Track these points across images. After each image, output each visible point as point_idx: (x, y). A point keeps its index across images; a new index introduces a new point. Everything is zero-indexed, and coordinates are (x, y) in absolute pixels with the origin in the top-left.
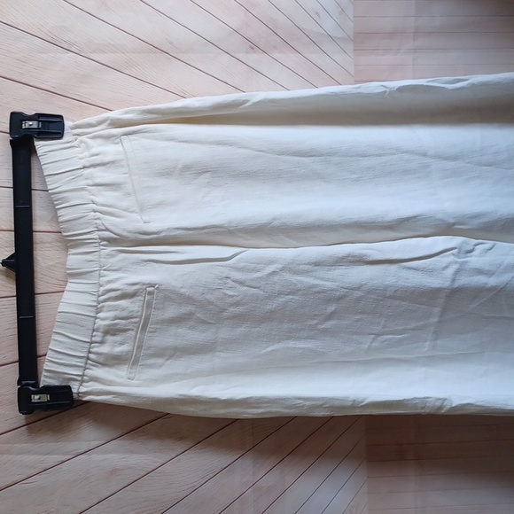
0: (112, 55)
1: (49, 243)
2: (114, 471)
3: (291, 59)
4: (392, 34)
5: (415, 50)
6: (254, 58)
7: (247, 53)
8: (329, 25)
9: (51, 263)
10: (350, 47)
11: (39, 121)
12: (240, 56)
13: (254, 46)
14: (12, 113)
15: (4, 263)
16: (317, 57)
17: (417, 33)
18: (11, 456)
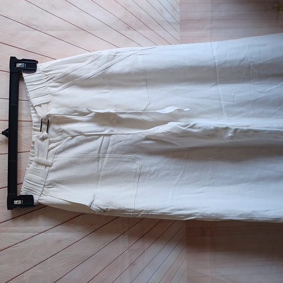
0: (57, 31)
1: (26, 127)
2: (59, 241)
3: (147, 33)
4: (200, 20)
5: (211, 28)
6: (129, 33)
7: (126, 30)
8: (167, 16)
9: (27, 137)
10: (178, 27)
11: (25, 63)
12: (122, 32)
13: (129, 27)
14: (11, 57)
15: (3, 133)
16: (161, 33)
17: (212, 20)
18: (7, 234)
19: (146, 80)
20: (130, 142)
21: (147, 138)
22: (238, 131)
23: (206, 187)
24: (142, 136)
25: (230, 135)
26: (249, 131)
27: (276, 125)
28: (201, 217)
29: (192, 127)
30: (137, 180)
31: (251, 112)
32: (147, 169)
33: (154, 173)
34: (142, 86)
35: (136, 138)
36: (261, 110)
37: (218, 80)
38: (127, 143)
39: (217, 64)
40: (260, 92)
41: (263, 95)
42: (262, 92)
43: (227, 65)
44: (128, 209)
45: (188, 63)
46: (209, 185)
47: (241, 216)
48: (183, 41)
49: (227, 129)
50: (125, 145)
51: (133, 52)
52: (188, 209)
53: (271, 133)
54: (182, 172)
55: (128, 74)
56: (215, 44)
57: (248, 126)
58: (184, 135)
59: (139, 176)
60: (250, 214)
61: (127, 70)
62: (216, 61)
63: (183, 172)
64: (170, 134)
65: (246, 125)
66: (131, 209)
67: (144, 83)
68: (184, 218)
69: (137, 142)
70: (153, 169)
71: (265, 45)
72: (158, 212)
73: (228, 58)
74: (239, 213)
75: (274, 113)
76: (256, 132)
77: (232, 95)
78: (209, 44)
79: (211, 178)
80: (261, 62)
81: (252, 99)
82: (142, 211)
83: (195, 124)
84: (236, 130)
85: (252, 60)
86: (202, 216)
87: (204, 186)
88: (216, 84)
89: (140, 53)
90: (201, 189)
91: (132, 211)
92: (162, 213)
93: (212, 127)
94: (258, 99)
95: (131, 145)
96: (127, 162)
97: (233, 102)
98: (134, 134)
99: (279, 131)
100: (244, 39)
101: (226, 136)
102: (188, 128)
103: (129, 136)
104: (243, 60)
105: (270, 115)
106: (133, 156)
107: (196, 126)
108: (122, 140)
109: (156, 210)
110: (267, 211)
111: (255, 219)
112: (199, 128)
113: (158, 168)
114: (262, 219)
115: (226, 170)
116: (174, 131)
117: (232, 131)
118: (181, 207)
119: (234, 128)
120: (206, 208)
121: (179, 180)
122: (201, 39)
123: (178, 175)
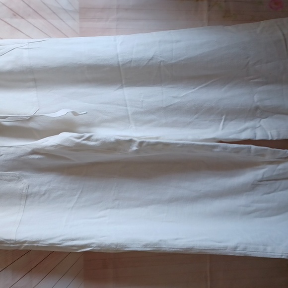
3: (39, 22)
4: (104, 9)
5: (118, 19)
6: (16, 22)
7: (11, 18)
10: (77, 16)
12: (7, 20)
13: (15, 14)
16: (56, 23)
17: (118, 9)
19: (35, 80)
20: (13, 156)
21: (34, 152)
22: (144, 144)
23: (108, 210)
24: (27, 149)
25: (135, 148)
26: (157, 143)
27: (190, 137)
28: (98, 249)
29: (88, 139)
30: (23, 202)
31: (164, 121)
32: (36, 189)
33: (44, 194)
34: (29, 87)
35: (20, 152)
36: (174, 118)
37: (123, 83)
38: (9, 157)
39: (121, 64)
40: (174, 97)
41: (176, 101)
42: (176, 97)
43: (133, 64)
44: (7, 240)
45: (85, 60)
46: (113, 208)
47: (146, 246)
48: (83, 33)
49: (131, 141)
50: (6, 161)
51: (16, 46)
52: (83, 239)
53: (183, 146)
54: (79, 193)
55: (10, 73)
56: (120, 38)
57: (157, 138)
58: (78, 148)
59: (25, 197)
60: (156, 244)
61: (8, 67)
62: (120, 59)
63: (81, 192)
64: (61, 147)
65: (155, 136)
66: (10, 240)
67: (32, 84)
68: (77, 250)
69: (22, 156)
70: (44, 188)
71: (177, 42)
72: (45, 243)
73: (134, 56)
74: (144, 243)
75: (190, 123)
76: (167, 145)
77: (141, 100)
78: (112, 38)
79: (116, 200)
80: (173, 62)
81: (165, 104)
82: (25, 242)
83: (91, 136)
84: (141, 143)
85: (163, 59)
86: (98, 247)
87: (107, 209)
88: (122, 87)
89: (27, 47)
90: (102, 213)
91: (12, 242)
92: (50, 244)
93: (112, 140)
94: (171, 105)
95: (14, 160)
96: (10, 181)
97: (142, 108)
98: (17, 147)
99: (193, 144)
100: (155, 34)
101: (130, 150)
102: (84, 140)
103: (12, 149)
104: (152, 59)
105: (186, 125)
106: (17, 173)
107: (93, 138)
108: (2, 154)
109: (43, 241)
110: (176, 239)
111: (163, 249)
112: (97, 140)
113: (50, 187)
114: (171, 249)
115: (133, 189)
116: (67, 144)
117: (136, 144)
118: (73, 237)
119: (139, 141)
120: (104, 237)
121: (76, 202)
122: (104, 32)
123: (75, 195)
